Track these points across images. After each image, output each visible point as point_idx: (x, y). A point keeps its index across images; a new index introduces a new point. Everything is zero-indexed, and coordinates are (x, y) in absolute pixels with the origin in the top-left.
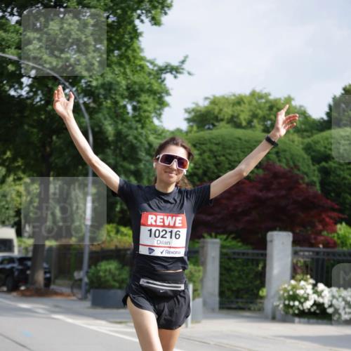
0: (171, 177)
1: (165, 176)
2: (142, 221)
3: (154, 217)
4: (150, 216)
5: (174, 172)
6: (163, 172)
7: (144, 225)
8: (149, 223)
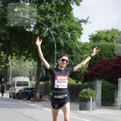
0: (64, 65)
1: (62, 65)
2: (56, 78)
3: (59, 77)
4: (58, 77)
5: (65, 64)
6: (61, 64)
7: (56, 79)
8: (58, 79)
